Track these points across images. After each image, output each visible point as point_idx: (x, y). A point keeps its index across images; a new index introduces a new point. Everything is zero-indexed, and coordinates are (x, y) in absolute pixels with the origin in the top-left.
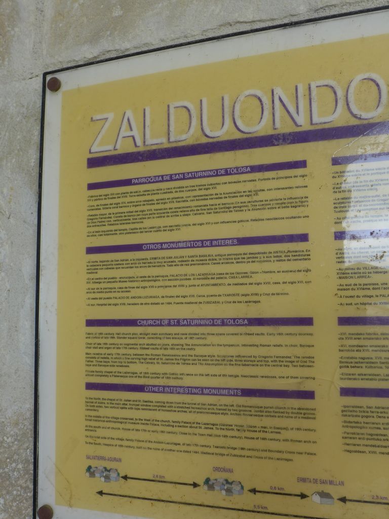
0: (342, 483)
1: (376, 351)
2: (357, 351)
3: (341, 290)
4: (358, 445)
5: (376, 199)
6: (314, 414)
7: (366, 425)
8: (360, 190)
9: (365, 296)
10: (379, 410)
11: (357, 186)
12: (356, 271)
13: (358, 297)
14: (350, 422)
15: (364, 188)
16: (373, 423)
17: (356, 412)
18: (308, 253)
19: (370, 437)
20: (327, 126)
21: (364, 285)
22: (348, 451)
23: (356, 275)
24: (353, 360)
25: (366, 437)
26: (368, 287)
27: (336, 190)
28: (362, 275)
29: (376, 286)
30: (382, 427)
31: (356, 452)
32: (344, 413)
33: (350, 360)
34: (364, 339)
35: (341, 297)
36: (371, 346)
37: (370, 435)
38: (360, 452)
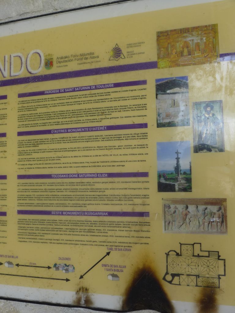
0: (17, 257)
1: (33, 192)
2: (25, 192)
3: (19, 161)
4: (24, 238)
5: (36, 115)
6: (6, 223)
7: (28, 228)
8: (29, 111)
9: (29, 164)
10: (34, 221)
11: (28, 109)
12: (26, 152)
13: (26, 165)
14: (21, 227)
15: (31, 109)
16: (31, 228)
17: (24, 222)
18: (6, 143)
19: (29, 234)
20: (16, 77)
21: (29, 159)
22: (20, 241)
23: (26, 154)
24: (23, 197)
25: (28, 234)
26: (31, 160)
27: (19, 111)
28: (28, 154)
29: (34, 159)
30: (34, 229)
31: (23, 241)
32: (19, 223)
33: (22, 197)
34: (28, 186)
35: (19, 165)
36: (31, 189)
37: (29, 233)
38: (25, 242)
